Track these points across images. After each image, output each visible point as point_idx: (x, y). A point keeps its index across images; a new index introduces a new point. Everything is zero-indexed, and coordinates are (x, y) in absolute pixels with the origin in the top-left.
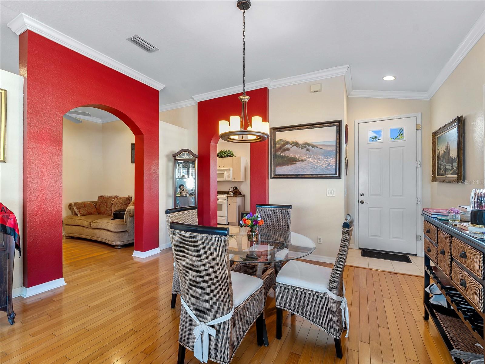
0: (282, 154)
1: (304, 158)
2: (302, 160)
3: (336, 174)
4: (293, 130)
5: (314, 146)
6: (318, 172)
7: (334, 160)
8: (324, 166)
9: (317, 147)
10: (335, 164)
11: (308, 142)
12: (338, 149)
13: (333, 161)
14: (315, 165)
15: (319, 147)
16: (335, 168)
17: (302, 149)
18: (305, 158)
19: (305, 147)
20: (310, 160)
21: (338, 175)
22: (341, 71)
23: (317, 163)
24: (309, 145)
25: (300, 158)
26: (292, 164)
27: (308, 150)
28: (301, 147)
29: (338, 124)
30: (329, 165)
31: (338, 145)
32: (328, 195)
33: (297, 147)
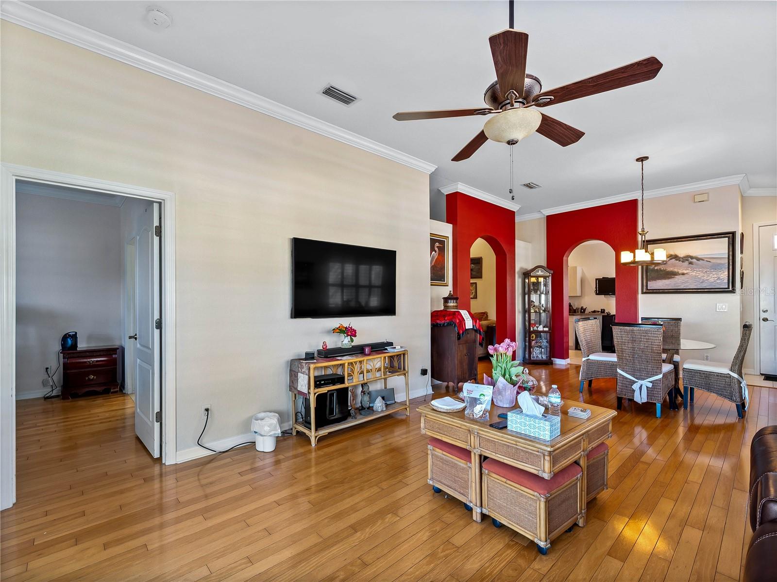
0: (656, 268)
1: (685, 272)
2: (683, 274)
3: (728, 288)
4: (671, 242)
5: (698, 259)
6: (705, 286)
7: (727, 273)
8: (712, 280)
9: (704, 260)
10: (727, 278)
11: (691, 255)
12: (731, 261)
13: (724, 275)
14: (700, 278)
15: (706, 260)
16: (727, 281)
17: (683, 262)
18: (687, 271)
19: (687, 260)
20: (694, 274)
21: (731, 289)
22: (736, 180)
23: (704, 276)
24: (692, 258)
25: (680, 272)
26: (669, 278)
27: (691, 263)
28: (681, 260)
29: (731, 236)
30: (719, 278)
31: (731, 258)
32: (718, 310)
33: (677, 260)
